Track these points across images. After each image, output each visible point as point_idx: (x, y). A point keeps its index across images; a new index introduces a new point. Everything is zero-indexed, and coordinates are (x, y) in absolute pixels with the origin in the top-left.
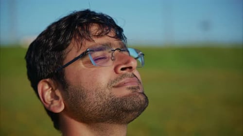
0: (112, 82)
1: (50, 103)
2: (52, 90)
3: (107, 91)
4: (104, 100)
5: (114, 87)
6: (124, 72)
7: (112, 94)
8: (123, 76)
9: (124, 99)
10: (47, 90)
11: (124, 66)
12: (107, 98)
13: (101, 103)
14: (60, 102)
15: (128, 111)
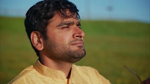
0: (71, 42)
1: (36, 44)
2: (38, 37)
3: (68, 46)
4: (65, 50)
5: (72, 44)
6: (77, 38)
7: (70, 48)
8: (77, 40)
9: (75, 52)
10: (35, 37)
11: (78, 35)
12: (67, 50)
13: (64, 51)
14: (42, 45)
15: (75, 58)
